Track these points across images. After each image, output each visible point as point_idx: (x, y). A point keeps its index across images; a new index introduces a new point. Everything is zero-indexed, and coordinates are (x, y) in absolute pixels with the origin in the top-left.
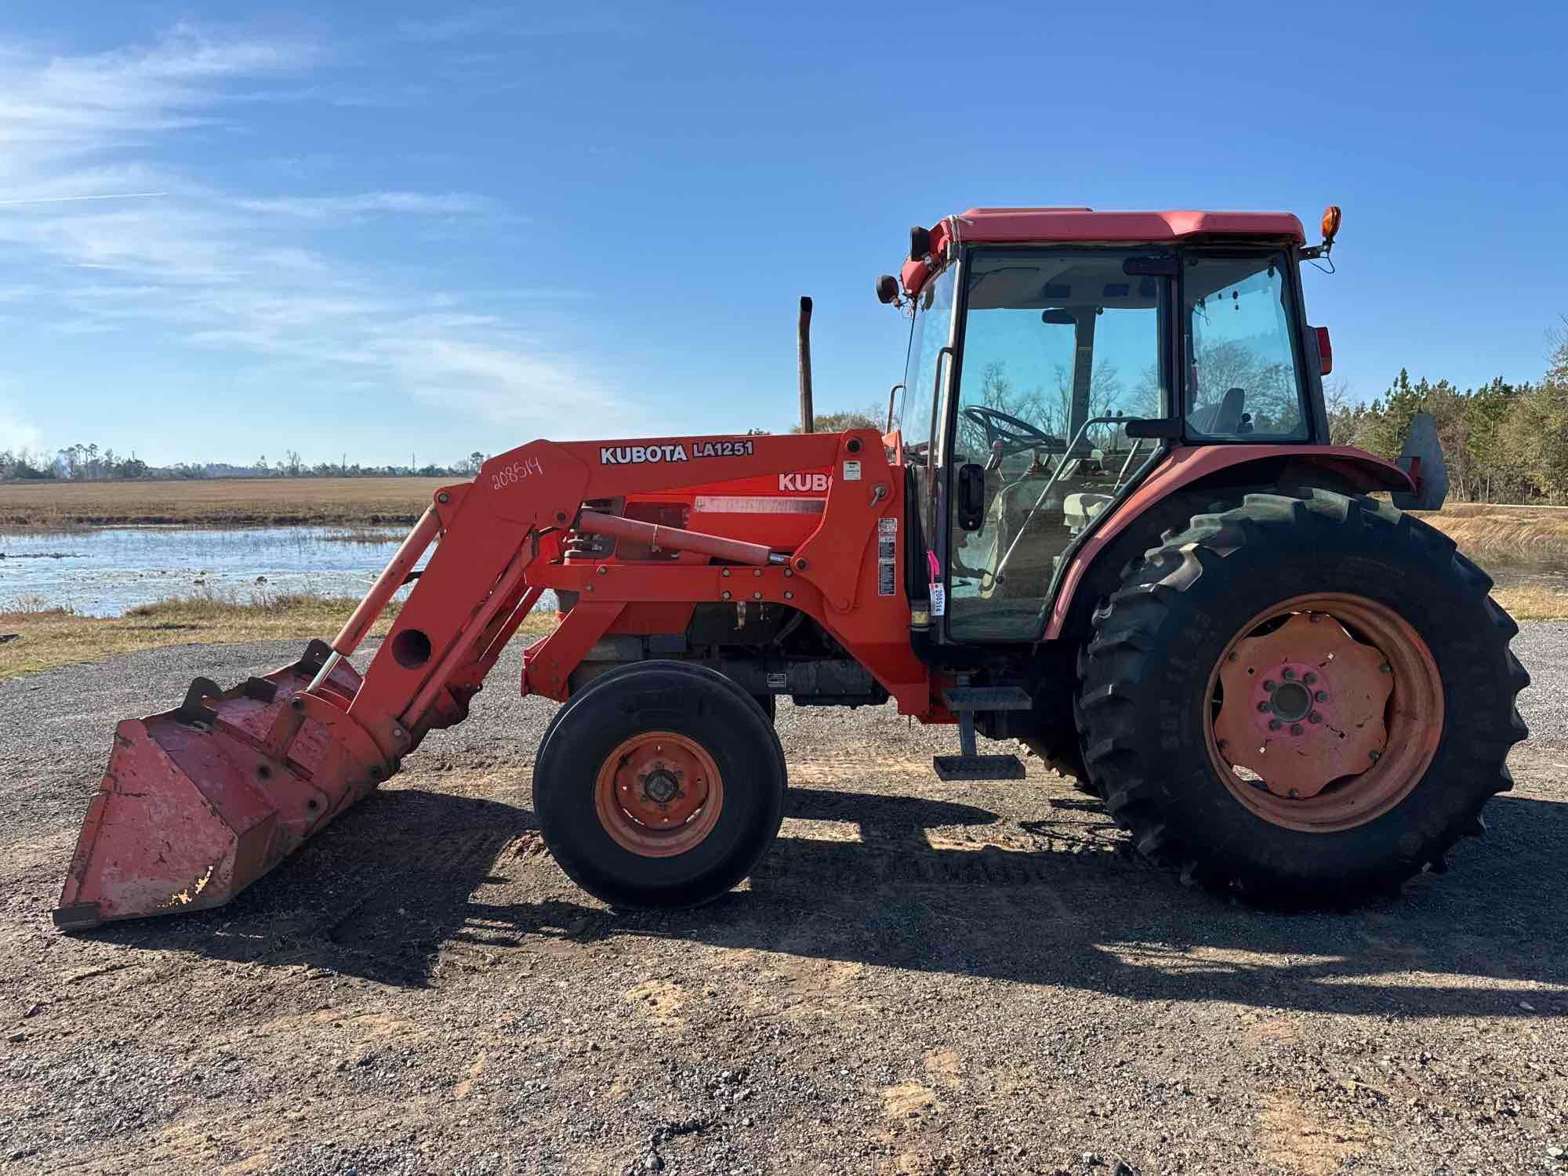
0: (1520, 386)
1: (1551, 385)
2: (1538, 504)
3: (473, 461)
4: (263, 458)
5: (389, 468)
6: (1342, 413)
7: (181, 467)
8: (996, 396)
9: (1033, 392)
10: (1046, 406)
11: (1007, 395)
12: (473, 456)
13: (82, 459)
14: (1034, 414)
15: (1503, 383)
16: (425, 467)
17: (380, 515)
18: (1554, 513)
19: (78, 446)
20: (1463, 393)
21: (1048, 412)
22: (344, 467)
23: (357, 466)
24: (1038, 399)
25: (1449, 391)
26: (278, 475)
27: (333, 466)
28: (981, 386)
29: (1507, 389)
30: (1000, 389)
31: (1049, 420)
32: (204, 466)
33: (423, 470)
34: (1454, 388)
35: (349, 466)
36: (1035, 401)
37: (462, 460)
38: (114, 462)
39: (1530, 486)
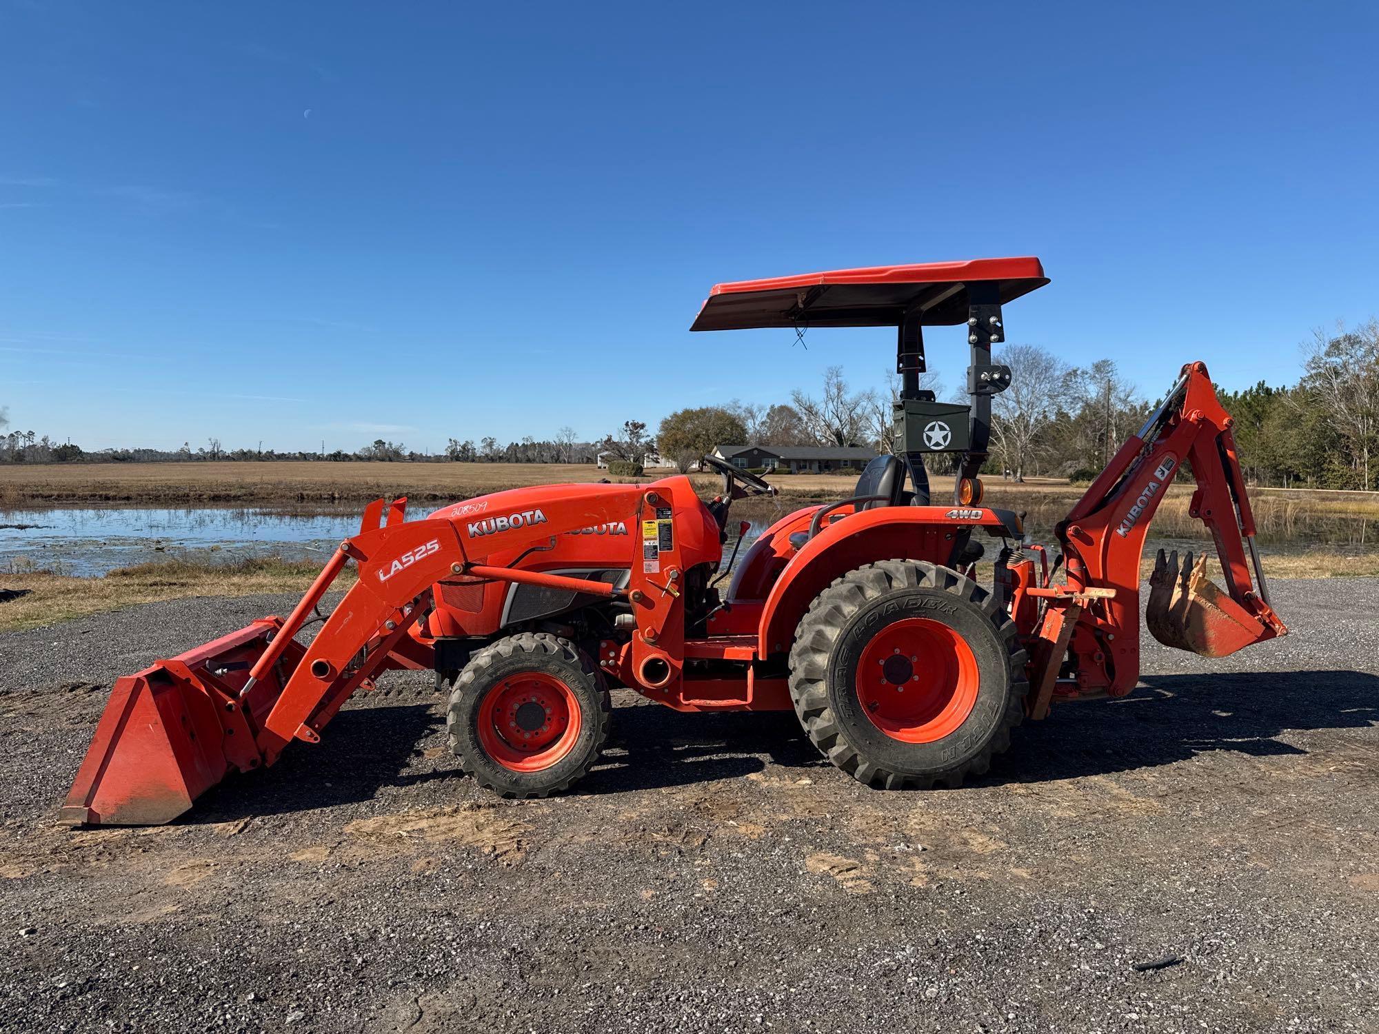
0: (1278, 389)
1: (1302, 388)
2: (1298, 488)
3: (376, 448)
4: (186, 444)
5: (300, 453)
6: (1130, 410)
7: (110, 452)
8: (836, 394)
9: (868, 391)
10: (880, 404)
11: (845, 393)
12: (376, 443)
13: (21, 443)
14: (869, 410)
15: (1266, 385)
16: (332, 453)
17: (305, 493)
18: (1313, 495)
19: (16, 432)
20: (1231, 394)
21: (881, 408)
22: (260, 453)
23: (272, 452)
24: (872, 397)
25: (1219, 392)
26: (202, 458)
27: (250, 452)
28: (824, 386)
29: (1268, 391)
30: (839, 389)
31: (883, 416)
32: (131, 451)
33: (331, 455)
34: (1223, 390)
35: (264, 451)
36: (869, 399)
37: (365, 447)
38: (51, 447)
39: (1290, 472)
